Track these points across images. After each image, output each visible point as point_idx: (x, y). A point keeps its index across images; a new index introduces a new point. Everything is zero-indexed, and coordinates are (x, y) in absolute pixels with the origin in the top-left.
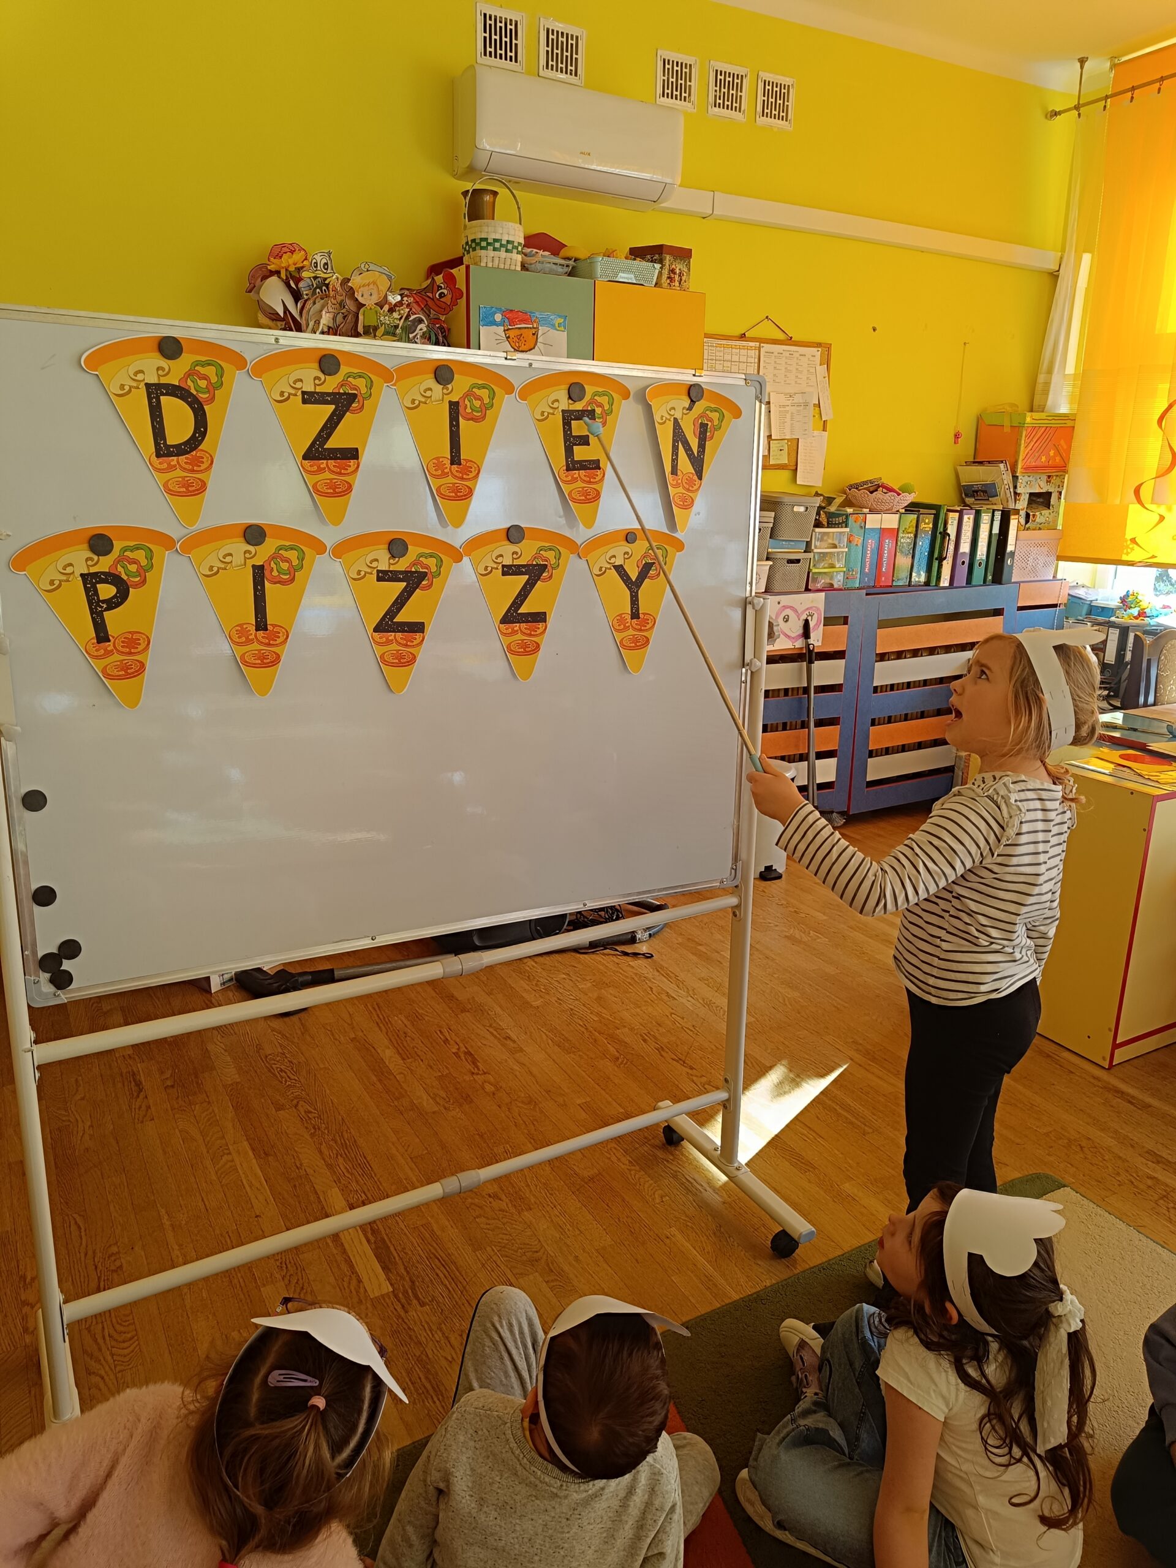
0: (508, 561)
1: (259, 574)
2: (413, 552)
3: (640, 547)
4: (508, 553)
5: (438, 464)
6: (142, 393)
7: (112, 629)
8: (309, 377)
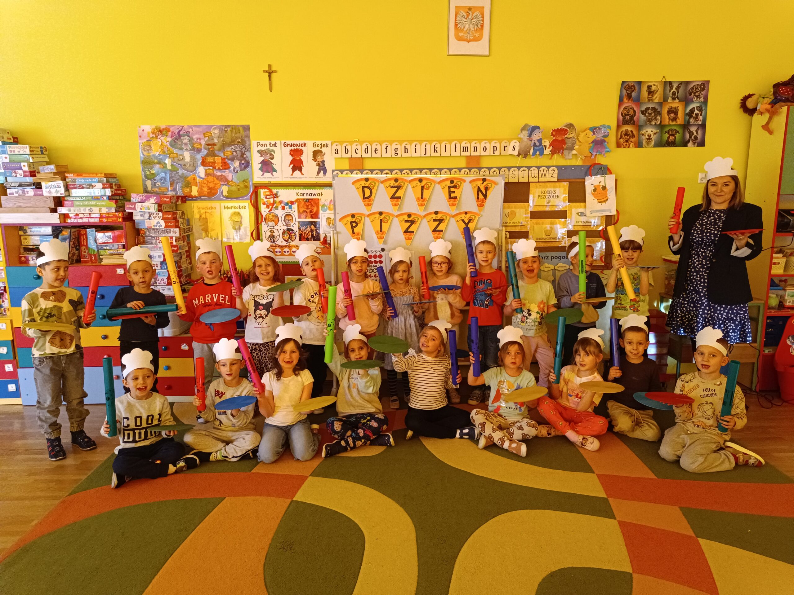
0: (434, 218)
1: (381, 221)
2: (413, 217)
3: (468, 216)
4: (434, 217)
5: (418, 199)
6: (361, 188)
7: (355, 231)
8: (392, 183)
